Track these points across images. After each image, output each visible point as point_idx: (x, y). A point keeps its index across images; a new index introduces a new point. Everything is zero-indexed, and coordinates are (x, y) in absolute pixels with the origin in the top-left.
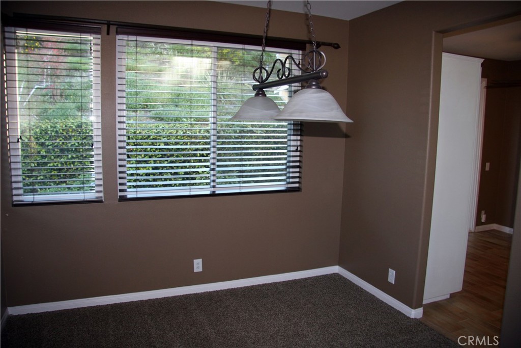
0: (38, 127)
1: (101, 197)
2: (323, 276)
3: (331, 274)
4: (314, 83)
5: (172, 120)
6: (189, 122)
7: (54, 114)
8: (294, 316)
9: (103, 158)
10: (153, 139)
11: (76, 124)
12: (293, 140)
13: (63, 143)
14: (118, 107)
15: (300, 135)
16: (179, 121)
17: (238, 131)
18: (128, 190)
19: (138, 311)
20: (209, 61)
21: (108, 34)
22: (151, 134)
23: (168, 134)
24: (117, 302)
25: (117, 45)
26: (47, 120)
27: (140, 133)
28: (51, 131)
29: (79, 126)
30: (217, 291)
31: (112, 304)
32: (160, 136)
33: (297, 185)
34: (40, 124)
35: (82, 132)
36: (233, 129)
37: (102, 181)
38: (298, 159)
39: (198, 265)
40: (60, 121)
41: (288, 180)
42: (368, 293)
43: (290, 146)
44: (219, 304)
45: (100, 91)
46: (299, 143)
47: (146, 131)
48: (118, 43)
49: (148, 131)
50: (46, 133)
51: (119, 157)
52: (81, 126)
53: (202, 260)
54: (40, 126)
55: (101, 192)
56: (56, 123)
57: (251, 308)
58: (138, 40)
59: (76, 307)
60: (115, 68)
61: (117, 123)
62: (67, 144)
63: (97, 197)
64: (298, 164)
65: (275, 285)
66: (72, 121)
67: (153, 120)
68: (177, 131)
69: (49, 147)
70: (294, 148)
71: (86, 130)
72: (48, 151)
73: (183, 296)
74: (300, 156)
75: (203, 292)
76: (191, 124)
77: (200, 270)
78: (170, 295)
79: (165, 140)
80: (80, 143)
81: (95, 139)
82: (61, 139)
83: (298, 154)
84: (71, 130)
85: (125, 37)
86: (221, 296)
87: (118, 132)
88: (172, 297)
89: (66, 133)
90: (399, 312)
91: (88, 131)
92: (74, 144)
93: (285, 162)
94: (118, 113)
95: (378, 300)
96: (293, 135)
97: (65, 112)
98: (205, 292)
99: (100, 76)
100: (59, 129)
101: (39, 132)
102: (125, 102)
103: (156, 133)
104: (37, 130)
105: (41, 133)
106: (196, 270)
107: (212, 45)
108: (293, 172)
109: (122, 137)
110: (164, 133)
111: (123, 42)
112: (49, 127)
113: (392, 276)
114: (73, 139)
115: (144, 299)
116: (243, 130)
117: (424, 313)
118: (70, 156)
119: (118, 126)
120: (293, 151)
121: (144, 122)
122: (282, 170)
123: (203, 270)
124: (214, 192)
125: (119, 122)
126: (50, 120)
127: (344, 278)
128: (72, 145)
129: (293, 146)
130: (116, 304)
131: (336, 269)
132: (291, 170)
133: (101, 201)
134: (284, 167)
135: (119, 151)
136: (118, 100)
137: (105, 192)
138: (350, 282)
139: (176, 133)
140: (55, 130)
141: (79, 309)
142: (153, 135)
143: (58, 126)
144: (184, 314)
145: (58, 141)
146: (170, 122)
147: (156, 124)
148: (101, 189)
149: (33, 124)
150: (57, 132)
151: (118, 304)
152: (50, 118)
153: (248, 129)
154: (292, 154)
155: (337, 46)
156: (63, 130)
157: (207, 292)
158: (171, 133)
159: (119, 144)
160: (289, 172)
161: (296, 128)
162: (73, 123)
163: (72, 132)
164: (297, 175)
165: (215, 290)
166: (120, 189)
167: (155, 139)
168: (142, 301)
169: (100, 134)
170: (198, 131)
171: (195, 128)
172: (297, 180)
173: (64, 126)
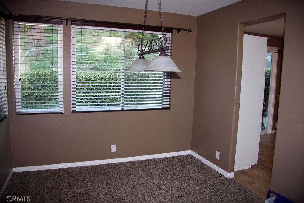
0: (29, 73)
1: (62, 111)
2: (182, 155)
3: (187, 155)
4: (163, 53)
5: (103, 70)
6: (113, 71)
7: (38, 66)
8: (164, 175)
9: (63, 90)
10: (93, 80)
11: (50, 72)
12: (166, 82)
13: (43, 82)
14: (72, 63)
15: (170, 79)
16: (107, 71)
17: (140, 77)
18: (77, 107)
19: (81, 172)
20: (120, 39)
21: (67, 24)
22: (91, 78)
23: (101, 78)
24: (70, 167)
25: (71, 30)
26: (34, 70)
27: (85, 77)
28: (37, 75)
29: (52, 73)
30: (124, 162)
31: (67, 168)
32: (96, 79)
33: (168, 106)
34: (30, 72)
35: (53, 76)
36: (137, 75)
37: (63, 102)
38: (169, 91)
39: (114, 148)
40: (41, 70)
41: (163, 103)
42: (206, 164)
43: (164, 84)
44: (124, 169)
45: (62, 55)
46: (169, 83)
47: (89, 76)
48: (72, 29)
49: (90, 76)
50: (34, 77)
51: (72, 90)
52: (53, 73)
53: (116, 146)
54: (30, 73)
55: (62, 108)
56: (39, 71)
57: (141, 171)
58: (82, 28)
59: (49, 169)
60: (70, 43)
61: (71, 71)
62: (45, 83)
63: (61, 111)
64: (169, 94)
65: (155, 160)
66: (48, 70)
67: (93, 70)
68: (106, 76)
69: (35, 84)
70: (166, 86)
71: (55, 75)
72: (34, 86)
73: (106, 164)
74: (170, 90)
75: (116, 162)
76: (114, 73)
77: (115, 150)
78: (99, 164)
79: (99, 81)
80: (52, 82)
81: (60, 80)
82: (42, 80)
83: (169, 89)
84: (47, 75)
85: (76, 26)
86: (126, 165)
87: (72, 76)
88: (99, 165)
89: (45, 77)
90: (221, 174)
91: (56, 76)
92: (49, 83)
93: (162, 93)
94: (72, 66)
95: (211, 168)
96: (166, 79)
97: (44, 65)
98: (117, 163)
99: (62, 47)
100: (41, 75)
101: (30, 76)
102: (75, 61)
103: (94, 77)
104: (29, 75)
105: (31, 77)
106: (112, 151)
107: (122, 30)
108: (166, 99)
109: (74, 79)
110: (99, 77)
111: (75, 29)
112: (35, 74)
113: (218, 155)
114: (48, 80)
115: (85, 165)
116: (143, 76)
117: (235, 175)
118: (46, 90)
119: (72, 73)
120: (166, 87)
121: (88, 71)
122: (160, 97)
123: (116, 150)
124: (123, 109)
125: (72, 71)
126: (36, 70)
127: (194, 157)
128: (48, 84)
129: (166, 85)
130: (69, 168)
131: (189, 152)
132: (165, 98)
133: (62, 113)
134: (161, 96)
135: (72, 86)
136: (72, 60)
137: (65, 108)
138: (197, 159)
139: (105, 77)
140: (38, 75)
141: (50, 170)
142: (93, 79)
143: (40, 73)
144: (106, 173)
145: (40, 81)
146: (102, 71)
147: (94, 73)
148: (62, 106)
149: (26, 71)
150: (39, 76)
151: (71, 168)
152: (36, 68)
153: (146, 75)
154: (166, 89)
155: (190, 31)
156: (43, 75)
157: (119, 163)
158: (102, 77)
159: (72, 83)
160: (164, 99)
161: (167, 75)
162: (48, 71)
163: (48, 76)
164: (168, 100)
165: (123, 162)
166: (73, 106)
167: (94, 80)
168: (83, 167)
169: (62, 77)
170: (118, 76)
171: (116, 75)
172: (168, 103)
173: (43, 73)
